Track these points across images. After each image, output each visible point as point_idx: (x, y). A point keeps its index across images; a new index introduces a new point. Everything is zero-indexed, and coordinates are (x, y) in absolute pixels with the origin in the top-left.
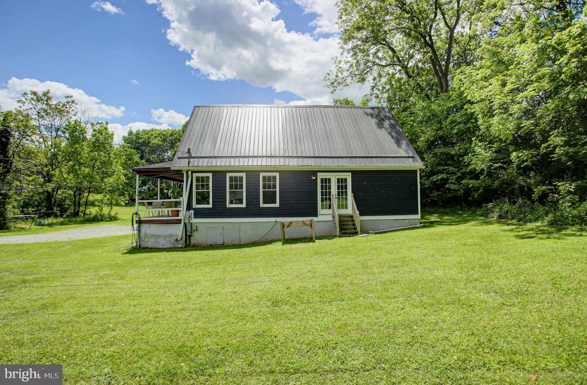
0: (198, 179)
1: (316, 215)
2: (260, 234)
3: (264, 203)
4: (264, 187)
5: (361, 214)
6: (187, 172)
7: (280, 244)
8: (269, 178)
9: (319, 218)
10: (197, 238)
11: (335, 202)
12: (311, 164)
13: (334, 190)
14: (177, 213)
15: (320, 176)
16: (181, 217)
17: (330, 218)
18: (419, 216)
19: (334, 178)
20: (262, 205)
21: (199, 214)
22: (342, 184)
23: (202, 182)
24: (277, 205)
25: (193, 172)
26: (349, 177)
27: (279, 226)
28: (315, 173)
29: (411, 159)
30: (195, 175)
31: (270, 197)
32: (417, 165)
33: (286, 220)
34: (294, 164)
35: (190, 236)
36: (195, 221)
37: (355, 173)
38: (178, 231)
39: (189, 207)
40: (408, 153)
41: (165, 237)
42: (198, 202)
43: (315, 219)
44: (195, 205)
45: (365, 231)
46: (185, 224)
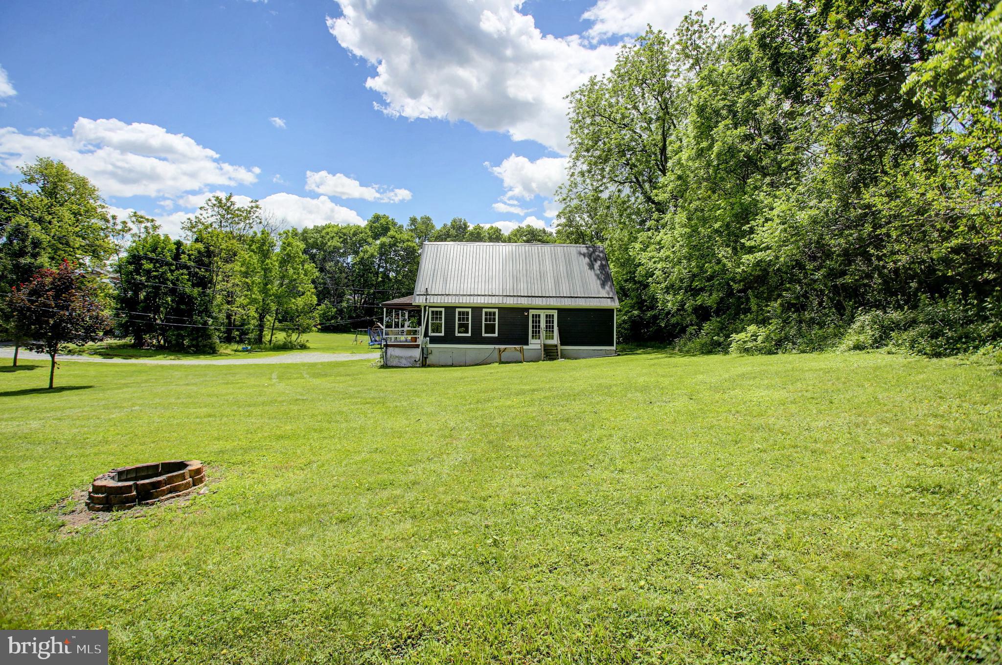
0: (433, 312)
1: (527, 344)
2: (482, 357)
3: (486, 333)
4: (486, 320)
5: (562, 344)
6: (425, 307)
7: (497, 364)
8: (490, 313)
9: (530, 347)
10: (431, 359)
11: (543, 334)
12: (524, 302)
13: (543, 324)
14: (415, 340)
15: (532, 312)
16: (419, 342)
17: (539, 347)
18: (614, 348)
19: (543, 314)
20: (484, 335)
21: (434, 340)
22: (549, 318)
23: (436, 315)
24: (496, 335)
25: (430, 307)
26: (555, 313)
27: (497, 352)
28: (527, 310)
29: (609, 300)
30: (431, 309)
31: (490, 329)
32: (615, 304)
33: (502, 347)
34: (510, 302)
35: (426, 358)
36: (430, 346)
37: (560, 311)
38: (416, 353)
39: (426, 335)
40: (609, 294)
41: (406, 358)
42: (433, 331)
43: (525, 347)
44: (431, 334)
45: (564, 356)
46: (423, 349)
